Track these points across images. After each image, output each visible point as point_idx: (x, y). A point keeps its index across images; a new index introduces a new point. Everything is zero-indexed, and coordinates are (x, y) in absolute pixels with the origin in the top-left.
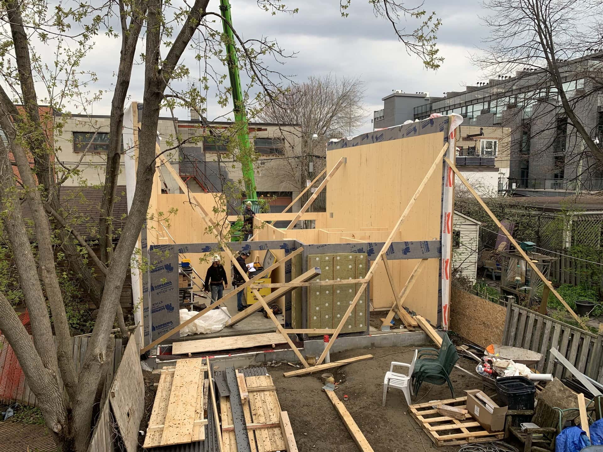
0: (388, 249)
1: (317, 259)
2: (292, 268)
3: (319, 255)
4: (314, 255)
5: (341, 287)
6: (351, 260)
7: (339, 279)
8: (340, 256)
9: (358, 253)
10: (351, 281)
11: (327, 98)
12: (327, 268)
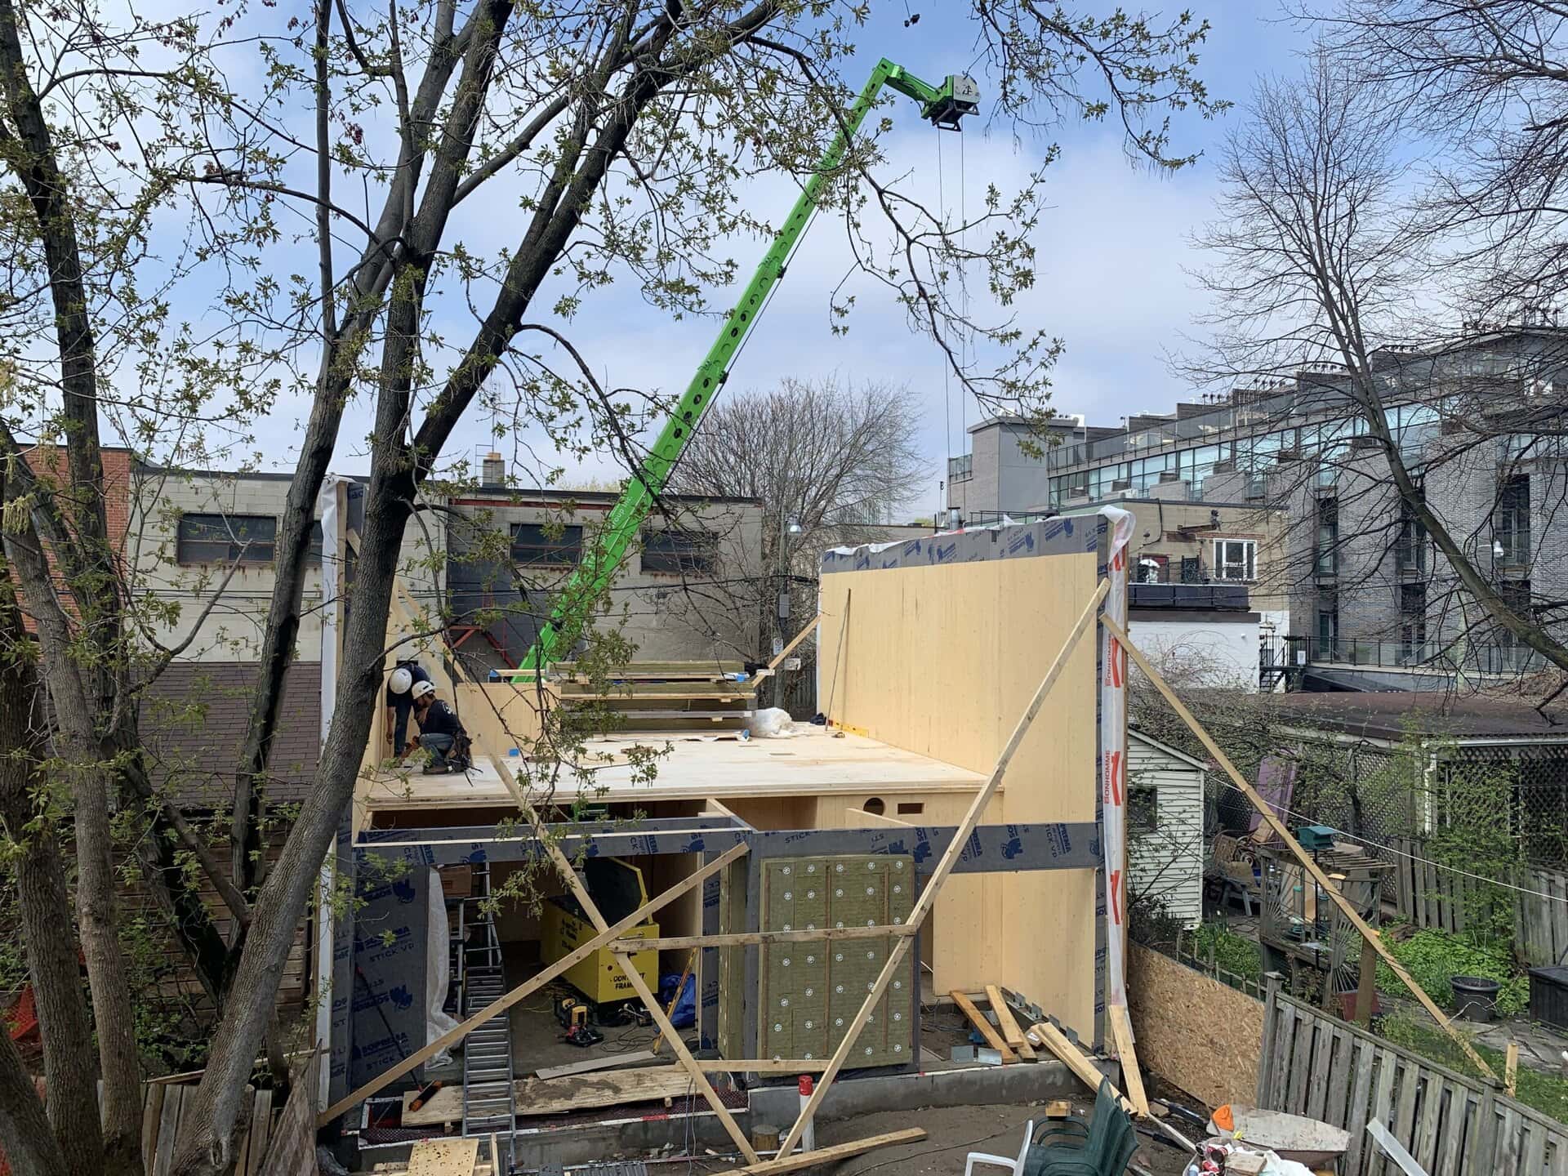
0: (967, 844)
1: (786, 871)
2: (722, 892)
3: (791, 860)
4: (777, 860)
5: (846, 944)
6: (872, 873)
7: (840, 925)
8: (843, 862)
9: (891, 856)
10: (871, 929)
11: (829, 431)
12: (811, 895)
